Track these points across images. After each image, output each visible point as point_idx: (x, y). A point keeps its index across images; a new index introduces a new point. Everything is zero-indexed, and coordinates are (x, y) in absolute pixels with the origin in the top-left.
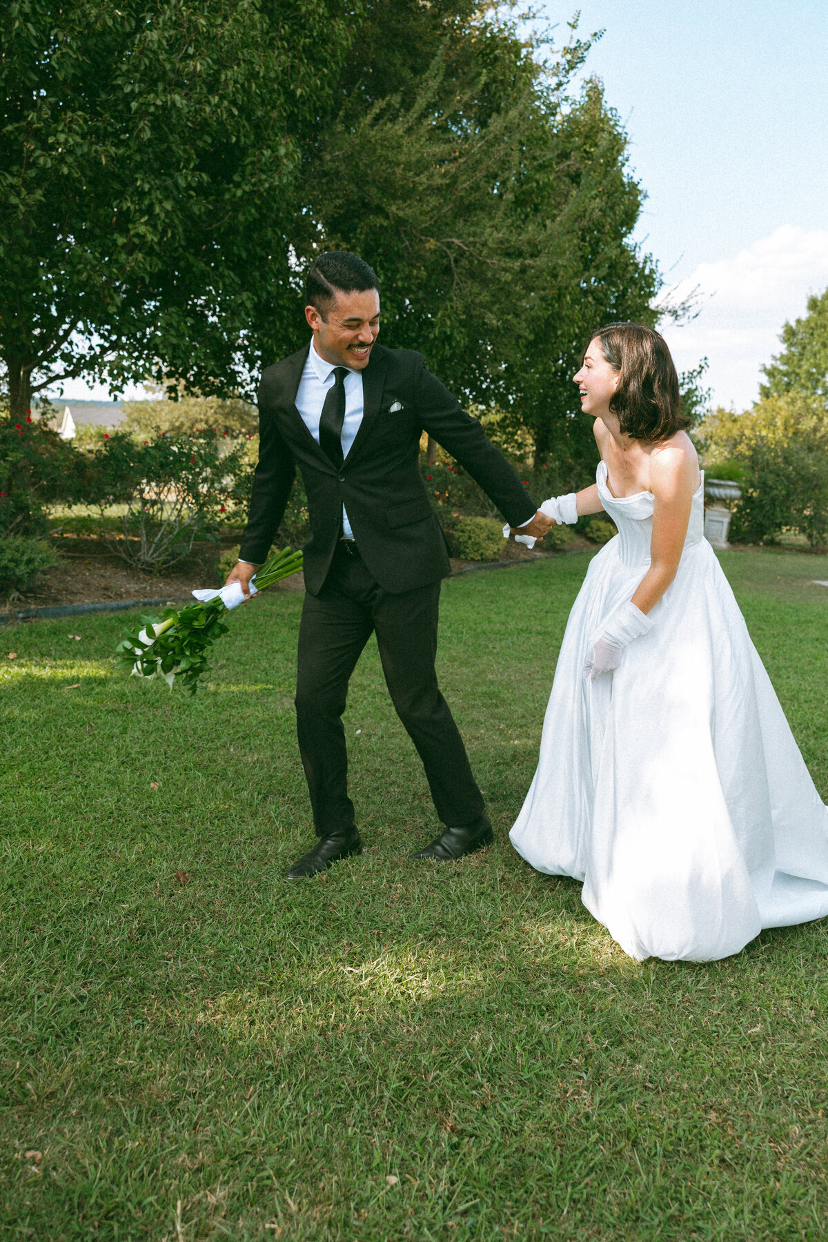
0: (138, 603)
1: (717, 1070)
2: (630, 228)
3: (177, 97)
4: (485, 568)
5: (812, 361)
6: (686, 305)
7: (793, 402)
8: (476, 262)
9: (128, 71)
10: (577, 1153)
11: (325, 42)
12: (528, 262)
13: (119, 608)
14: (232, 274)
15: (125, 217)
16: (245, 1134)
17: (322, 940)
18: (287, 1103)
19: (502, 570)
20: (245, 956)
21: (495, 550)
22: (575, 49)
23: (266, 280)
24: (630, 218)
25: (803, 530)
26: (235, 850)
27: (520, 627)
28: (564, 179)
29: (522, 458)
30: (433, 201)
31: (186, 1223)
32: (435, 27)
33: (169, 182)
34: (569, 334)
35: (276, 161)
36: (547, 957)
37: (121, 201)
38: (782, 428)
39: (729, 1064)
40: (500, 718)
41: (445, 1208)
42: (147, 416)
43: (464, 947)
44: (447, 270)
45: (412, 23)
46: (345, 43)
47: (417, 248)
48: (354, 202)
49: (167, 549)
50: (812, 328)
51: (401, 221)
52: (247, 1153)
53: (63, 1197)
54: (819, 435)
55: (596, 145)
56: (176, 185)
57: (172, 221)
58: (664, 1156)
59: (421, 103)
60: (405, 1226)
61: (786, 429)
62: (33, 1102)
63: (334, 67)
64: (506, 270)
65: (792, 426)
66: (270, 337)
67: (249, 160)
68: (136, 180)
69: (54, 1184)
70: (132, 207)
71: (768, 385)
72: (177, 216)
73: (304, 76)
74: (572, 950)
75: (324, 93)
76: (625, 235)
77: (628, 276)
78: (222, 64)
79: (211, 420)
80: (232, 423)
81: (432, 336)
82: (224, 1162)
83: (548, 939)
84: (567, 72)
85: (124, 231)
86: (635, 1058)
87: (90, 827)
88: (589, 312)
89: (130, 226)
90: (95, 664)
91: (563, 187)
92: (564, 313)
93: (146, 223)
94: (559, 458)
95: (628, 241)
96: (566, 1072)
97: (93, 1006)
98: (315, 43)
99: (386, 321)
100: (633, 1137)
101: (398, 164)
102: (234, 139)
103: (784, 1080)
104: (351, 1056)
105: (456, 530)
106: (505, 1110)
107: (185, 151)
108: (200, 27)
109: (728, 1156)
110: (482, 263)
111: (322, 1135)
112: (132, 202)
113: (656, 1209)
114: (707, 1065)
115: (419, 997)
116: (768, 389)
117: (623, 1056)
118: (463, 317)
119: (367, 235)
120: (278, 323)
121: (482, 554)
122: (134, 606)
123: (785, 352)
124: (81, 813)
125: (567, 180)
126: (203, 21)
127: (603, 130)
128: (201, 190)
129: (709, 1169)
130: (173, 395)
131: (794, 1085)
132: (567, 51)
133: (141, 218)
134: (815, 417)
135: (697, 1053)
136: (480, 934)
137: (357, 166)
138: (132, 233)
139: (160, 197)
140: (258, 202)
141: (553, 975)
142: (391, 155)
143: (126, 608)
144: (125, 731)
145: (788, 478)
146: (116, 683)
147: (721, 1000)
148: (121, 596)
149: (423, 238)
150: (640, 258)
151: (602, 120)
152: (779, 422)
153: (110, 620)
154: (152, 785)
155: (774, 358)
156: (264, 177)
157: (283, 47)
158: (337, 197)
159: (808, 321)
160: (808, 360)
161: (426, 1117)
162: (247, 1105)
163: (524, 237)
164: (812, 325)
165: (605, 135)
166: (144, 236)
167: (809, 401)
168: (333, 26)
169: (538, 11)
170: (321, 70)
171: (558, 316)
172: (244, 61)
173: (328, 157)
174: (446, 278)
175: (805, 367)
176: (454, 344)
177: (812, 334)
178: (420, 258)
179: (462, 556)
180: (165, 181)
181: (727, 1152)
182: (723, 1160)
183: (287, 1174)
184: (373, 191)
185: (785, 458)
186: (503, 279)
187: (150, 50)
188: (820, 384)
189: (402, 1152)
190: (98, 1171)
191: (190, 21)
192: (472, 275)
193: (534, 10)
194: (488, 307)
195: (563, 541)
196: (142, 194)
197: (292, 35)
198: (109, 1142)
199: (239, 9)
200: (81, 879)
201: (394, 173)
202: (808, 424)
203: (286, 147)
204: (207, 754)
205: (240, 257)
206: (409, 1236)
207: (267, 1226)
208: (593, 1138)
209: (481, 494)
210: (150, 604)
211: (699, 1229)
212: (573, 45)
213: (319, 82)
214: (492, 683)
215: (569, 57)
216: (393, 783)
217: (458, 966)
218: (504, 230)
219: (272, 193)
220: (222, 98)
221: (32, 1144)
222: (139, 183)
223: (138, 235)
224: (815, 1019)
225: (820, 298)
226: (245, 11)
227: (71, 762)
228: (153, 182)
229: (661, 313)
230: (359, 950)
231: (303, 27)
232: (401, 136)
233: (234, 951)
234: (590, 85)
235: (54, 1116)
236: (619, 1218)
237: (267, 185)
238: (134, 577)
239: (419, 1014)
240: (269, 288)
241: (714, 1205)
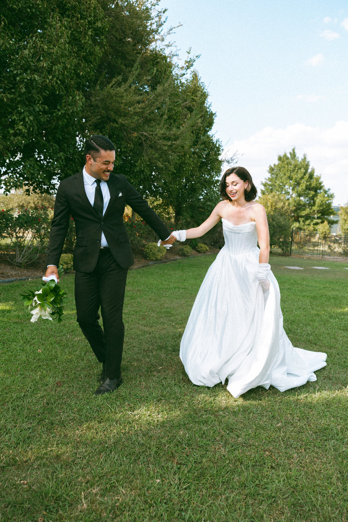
0: (17, 279)
1: (267, 438)
2: (210, 129)
3: (36, 76)
4: (157, 263)
5: (280, 180)
6: (233, 159)
7: (274, 196)
8: (153, 142)
9: (15, 65)
10: (222, 467)
11: (91, 54)
12: (173, 142)
13: (9, 282)
14: (56, 145)
15: (13, 122)
16: (102, 470)
17: (118, 403)
18: (116, 458)
19: (164, 264)
20: (90, 411)
21: (161, 256)
22: (189, 61)
23: (69, 148)
24: (210, 124)
25: (280, 247)
26: (78, 373)
27: (175, 286)
28: (185, 109)
29: (169, 219)
30: (136, 118)
31: (86, 499)
32: (134, 50)
33: (31, 109)
34: (188, 170)
35: (75, 101)
36: (203, 405)
37: (11, 116)
38: (270, 206)
39: (271, 436)
40: (172, 321)
41: (178, 488)
42: (7, 201)
43: (172, 403)
44: (141, 144)
45: (125, 48)
46: (99, 55)
47: (129, 136)
48: (104, 118)
49: (27, 257)
50: (280, 168)
51: (123, 125)
52: (104, 476)
53: (39, 494)
54: (284, 209)
55: (196, 96)
56: (34, 110)
57: (33, 124)
58: (252, 466)
59: (131, 80)
60: (165, 494)
61: (272, 207)
62: (19, 464)
63: (95, 64)
64: (165, 145)
65: (274, 206)
66: (70, 170)
67: (64, 101)
68: (18, 108)
69: (34, 490)
70: (16, 118)
71: (264, 190)
72: (35, 122)
73: (83, 67)
74: (211, 403)
75: (91, 74)
76: (208, 131)
77: (210, 147)
78: (53, 63)
79: (36, 202)
80: (45, 203)
81: (136, 170)
82: (97, 479)
83: (202, 399)
84: (187, 70)
85: (13, 128)
86: (238, 436)
87: (18, 367)
88: (195, 161)
89: (15, 126)
90: (4, 304)
91: (184, 112)
92: (186, 161)
93: (22, 125)
94: (185, 219)
95: (210, 133)
96: (215, 442)
97: (34, 431)
98: (87, 55)
99: (117, 164)
100: (241, 461)
101: (122, 103)
102: (58, 93)
103: (290, 440)
104: (137, 441)
105: (145, 248)
106: (195, 456)
107: (38, 97)
108: (45, 49)
109: (273, 465)
110: (155, 142)
111: (131, 468)
112: (16, 116)
113: (251, 482)
114: (263, 437)
115: (158, 421)
116: (264, 191)
117: (234, 436)
118: (148, 163)
119: (109, 130)
120: (74, 165)
121: (156, 257)
122: (15, 281)
123: (270, 177)
124: (12, 362)
125: (186, 110)
126: (46, 47)
127: (199, 91)
128: (45, 112)
129: (267, 470)
130: (28, 193)
131: (293, 442)
132: (186, 62)
133: (20, 122)
134: (282, 203)
135: (260, 433)
136: (177, 398)
137: (105, 103)
138: (16, 128)
139: (28, 114)
140: (67, 117)
141: (205, 411)
142: (119, 99)
143: (12, 281)
144: (22, 330)
145: (274, 226)
146: (15, 312)
147: (266, 416)
148: (9, 277)
149: (132, 132)
150: (214, 140)
151: (198, 87)
152: (269, 204)
153: (7, 286)
154: (39, 350)
155: (266, 179)
156: (70, 107)
157: (75, 56)
158: (98, 115)
159: (278, 165)
160: (279, 180)
161: (167, 460)
162: (102, 460)
163: (172, 133)
164: (280, 166)
165: (200, 92)
166: (21, 130)
167: (280, 196)
168: (94, 48)
169: (173, 44)
170: (90, 65)
171: (184, 163)
172: (62, 62)
173: (93, 99)
174: (140, 147)
175: (278, 183)
176: (145, 174)
177: (280, 170)
178: (130, 139)
179: (148, 258)
180: (30, 108)
181: (273, 464)
182: (272, 467)
183: (120, 481)
184: (112, 113)
185: (272, 218)
186: (164, 149)
187: (25, 57)
188: (284, 189)
189: (160, 472)
190: (51, 485)
191: (40, 46)
192: (151, 147)
193: (171, 43)
194: (158, 159)
195: (188, 252)
196: (20, 113)
197: (78, 51)
198: (52, 476)
199: (60, 42)
200: (19, 386)
201: (120, 106)
202: (280, 205)
203: (79, 97)
204: (59, 338)
205: (59, 138)
206: (167, 497)
207: (116, 498)
208: (227, 462)
209: (155, 234)
210: (22, 280)
211: (266, 488)
212: (189, 60)
213: (89, 70)
214: (167, 308)
215: (187, 64)
216: (134, 347)
217: (171, 410)
218: (164, 130)
219: (73, 114)
220: (53, 77)
221: (22, 479)
222: (19, 109)
223: (19, 129)
224: (299, 420)
225: (282, 156)
226: (62, 43)
227: (3, 343)
228: (25, 109)
229: (223, 162)
230: (132, 406)
231: (83, 48)
232: (123, 93)
233: (85, 409)
234: (193, 73)
235: (28, 469)
236: (239, 486)
237: (71, 111)
238: (13, 268)
239: (159, 426)
240: (70, 150)
241: (271, 480)
